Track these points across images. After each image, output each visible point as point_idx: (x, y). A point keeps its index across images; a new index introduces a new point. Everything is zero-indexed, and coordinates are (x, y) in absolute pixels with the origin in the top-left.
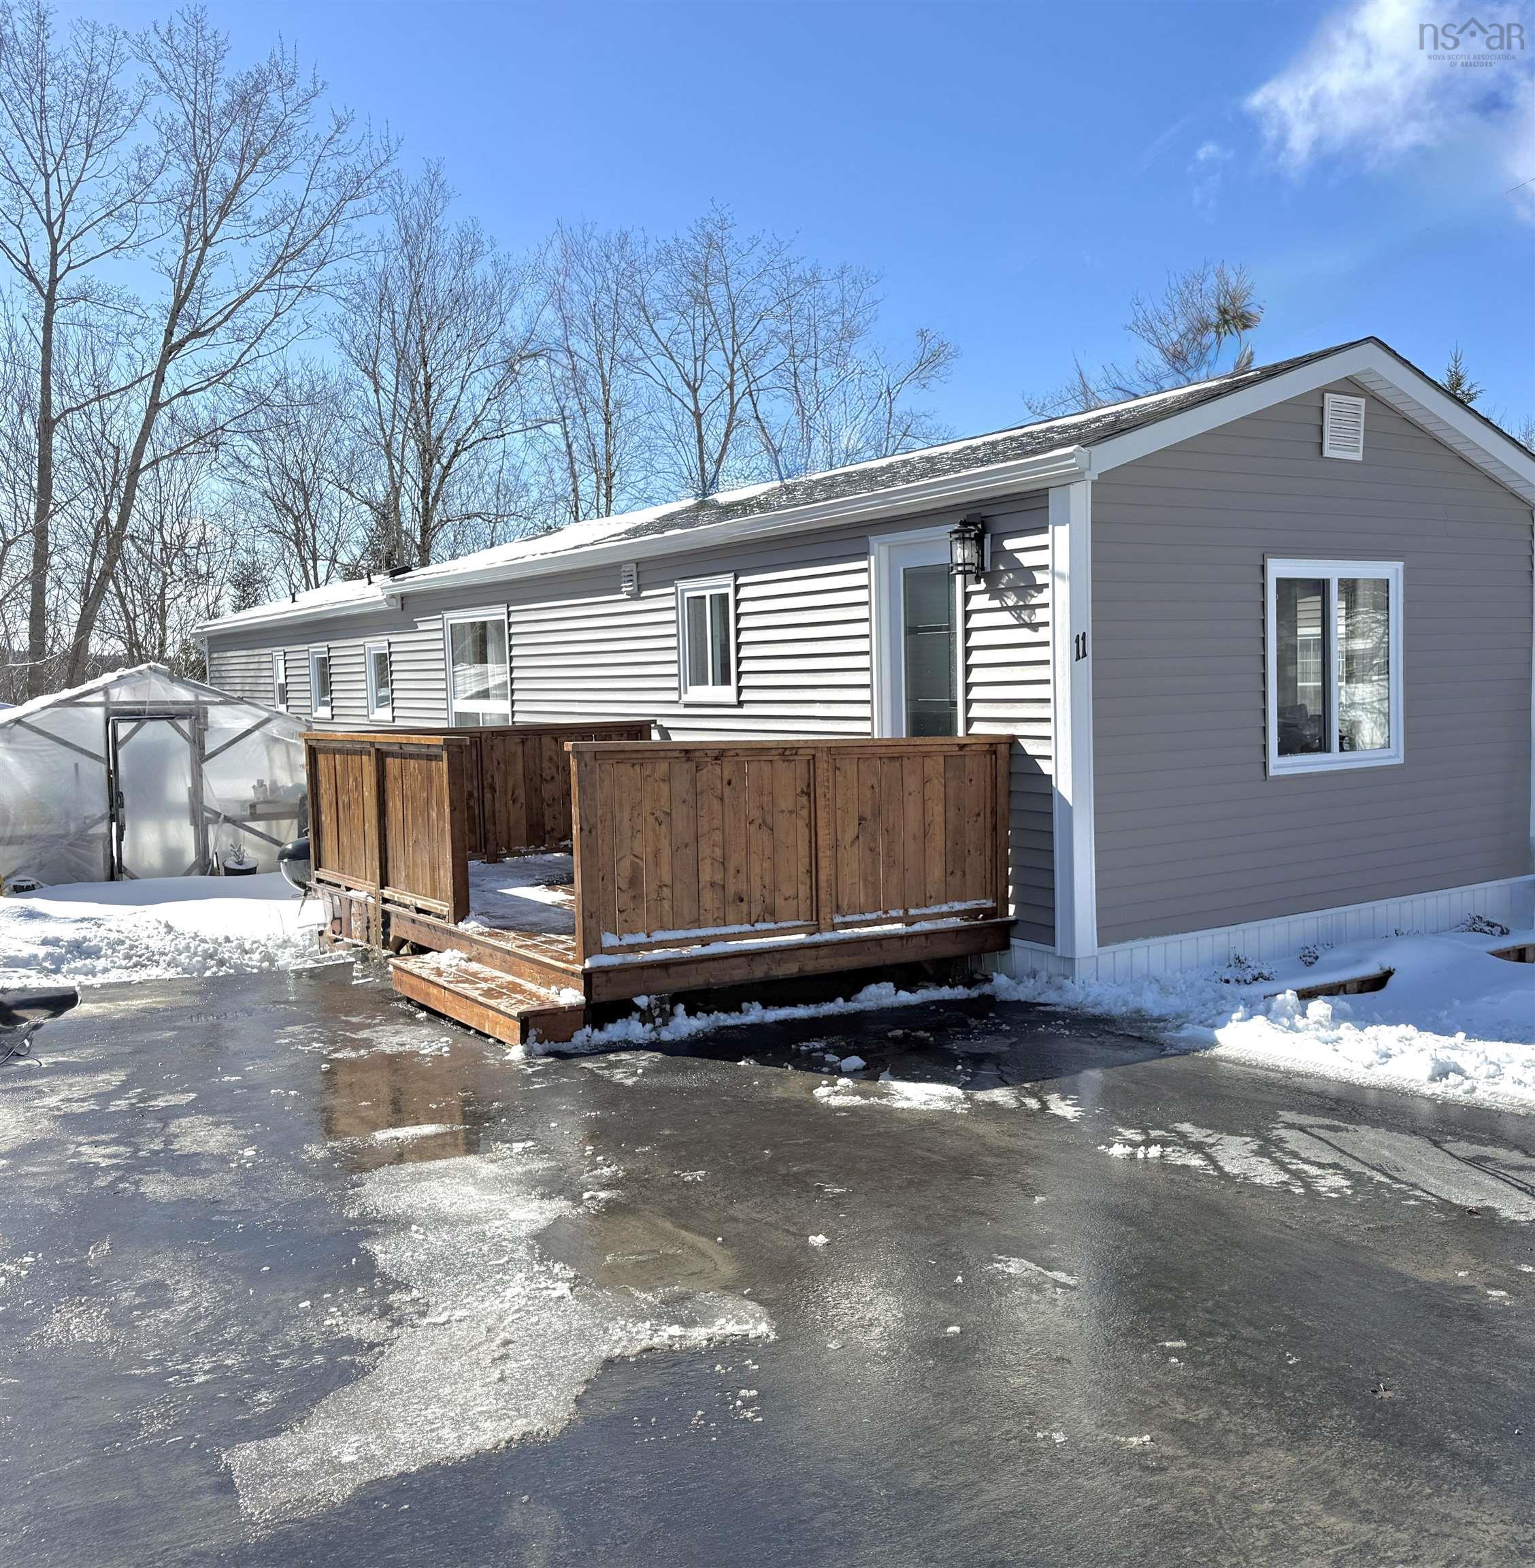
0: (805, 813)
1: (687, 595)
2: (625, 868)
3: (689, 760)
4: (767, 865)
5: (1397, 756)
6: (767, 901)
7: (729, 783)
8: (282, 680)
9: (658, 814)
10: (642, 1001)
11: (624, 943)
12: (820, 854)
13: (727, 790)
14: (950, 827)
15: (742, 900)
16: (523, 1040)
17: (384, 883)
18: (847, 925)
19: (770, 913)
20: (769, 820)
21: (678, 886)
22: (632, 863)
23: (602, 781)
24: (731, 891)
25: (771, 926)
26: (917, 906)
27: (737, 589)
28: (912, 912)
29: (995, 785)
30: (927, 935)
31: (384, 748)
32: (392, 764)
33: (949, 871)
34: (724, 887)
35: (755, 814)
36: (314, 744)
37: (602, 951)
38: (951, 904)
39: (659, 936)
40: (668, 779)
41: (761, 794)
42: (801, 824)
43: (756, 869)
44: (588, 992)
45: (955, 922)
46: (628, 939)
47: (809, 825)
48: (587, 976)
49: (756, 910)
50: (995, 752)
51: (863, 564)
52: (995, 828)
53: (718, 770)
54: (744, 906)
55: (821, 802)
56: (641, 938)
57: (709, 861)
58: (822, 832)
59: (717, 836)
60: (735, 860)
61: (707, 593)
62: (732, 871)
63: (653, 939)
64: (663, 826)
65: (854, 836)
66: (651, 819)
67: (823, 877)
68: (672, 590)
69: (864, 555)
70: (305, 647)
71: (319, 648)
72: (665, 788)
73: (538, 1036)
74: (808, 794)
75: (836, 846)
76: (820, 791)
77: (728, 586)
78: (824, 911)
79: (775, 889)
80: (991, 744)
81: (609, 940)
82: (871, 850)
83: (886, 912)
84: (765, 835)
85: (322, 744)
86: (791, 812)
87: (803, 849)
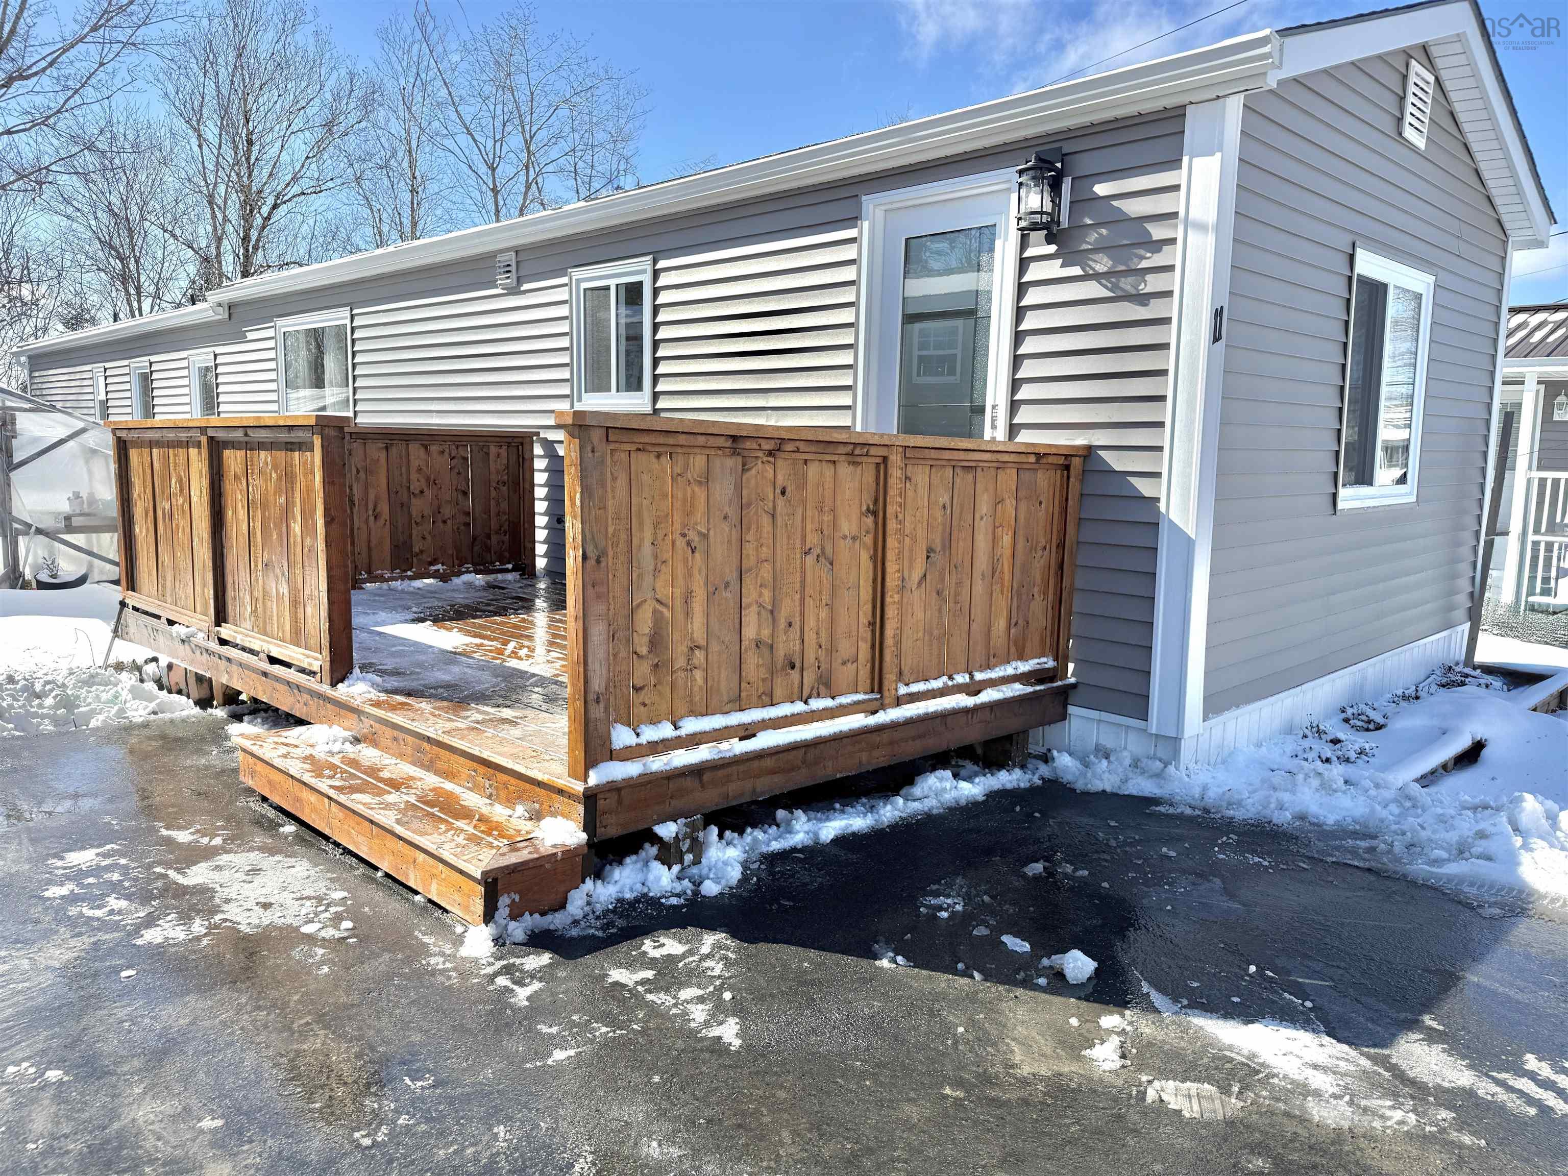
0: (869, 540)
1: (585, 285)
2: (644, 623)
3: (735, 452)
4: (823, 614)
5: (1411, 494)
6: (823, 667)
7: (783, 493)
8: (102, 397)
9: (692, 535)
10: (667, 830)
11: (643, 740)
12: (888, 600)
13: (781, 502)
14: (1018, 563)
15: (793, 667)
16: (488, 916)
17: (221, 617)
18: (913, 698)
19: (826, 687)
20: (829, 550)
21: (715, 647)
22: (655, 611)
23: (614, 479)
24: (781, 652)
25: (828, 703)
26: (982, 669)
27: (656, 274)
28: (979, 676)
29: (1064, 511)
30: (992, 706)
31: (221, 435)
32: (233, 459)
33: (1013, 621)
34: (772, 647)
35: (813, 539)
36: (123, 434)
37: (612, 755)
38: (1014, 664)
39: (691, 726)
40: (706, 480)
41: (821, 511)
42: (865, 557)
43: (811, 622)
44: (589, 826)
45: (1017, 689)
46: (650, 734)
47: (874, 558)
48: (590, 799)
49: (809, 678)
50: (1067, 468)
51: (851, 233)
52: (1061, 566)
53: (769, 469)
54: (795, 675)
55: (892, 525)
56: (666, 731)
57: (755, 608)
58: (891, 567)
59: (766, 572)
60: (788, 607)
61: (612, 283)
62: (782, 624)
63: (683, 732)
64: (697, 555)
65: (921, 575)
66: (681, 543)
67: (889, 632)
68: (565, 280)
69: (852, 220)
70: (124, 363)
71: (139, 363)
72: (701, 494)
73: (513, 905)
74: (875, 514)
75: (902, 589)
76: (891, 510)
77: (643, 272)
78: (890, 677)
79: (832, 650)
80: (1066, 456)
81: (622, 737)
82: (938, 593)
83: (951, 678)
84: (823, 572)
85: (135, 435)
86: (854, 538)
87: (866, 593)
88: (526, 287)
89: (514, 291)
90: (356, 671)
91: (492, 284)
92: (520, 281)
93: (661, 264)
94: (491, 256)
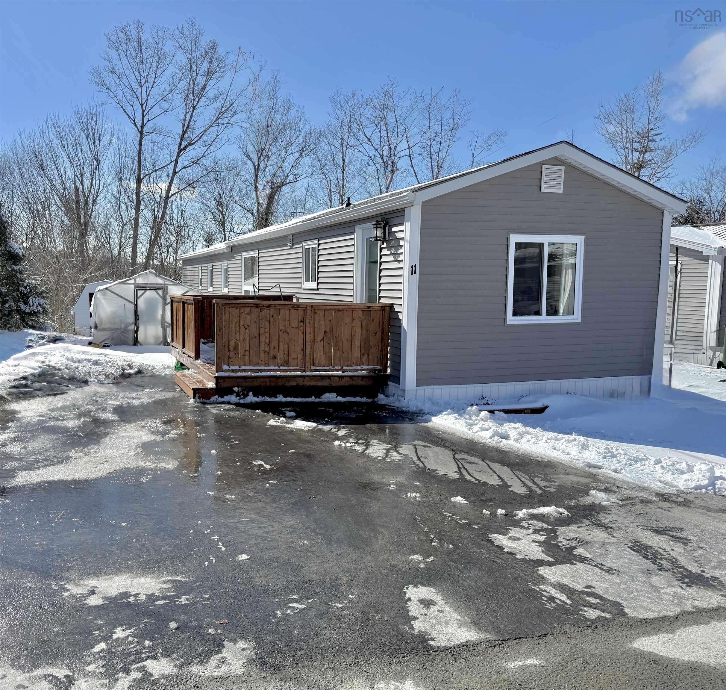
0: (302, 328)
1: (306, 247)
2: (232, 343)
3: (257, 307)
4: (286, 346)
5: (577, 319)
6: (286, 359)
7: (273, 316)
8: (201, 277)
9: (245, 326)
10: (236, 389)
11: (230, 369)
12: (307, 344)
13: (272, 319)
14: (363, 337)
15: (275, 358)
16: (194, 398)
17: (184, 347)
18: (316, 370)
19: (287, 363)
20: (287, 330)
21: (252, 351)
22: (235, 342)
23: (225, 313)
24: (272, 354)
25: (286, 368)
26: (347, 366)
27: (319, 245)
28: (344, 368)
29: (383, 322)
30: (351, 377)
31: (185, 301)
33: (362, 354)
34: (269, 353)
35: (282, 327)
36: (173, 299)
37: (223, 371)
38: (362, 366)
39: (243, 368)
40: (249, 314)
41: (285, 321)
42: (300, 333)
43: (281, 347)
44: (217, 384)
45: (365, 373)
46: (232, 368)
47: (303, 333)
48: (217, 378)
49: (281, 362)
50: (384, 310)
51: (352, 236)
52: (382, 339)
53: (268, 311)
54: (276, 360)
55: (308, 325)
56: (237, 368)
57: (263, 343)
58: (308, 336)
59: (267, 335)
60: (274, 343)
61: (311, 247)
62: (272, 347)
63: (241, 369)
64: (247, 330)
65: (321, 338)
66: (242, 327)
67: (307, 352)
68: (301, 245)
69: (352, 233)
70: (206, 265)
71: (210, 266)
72: (248, 317)
73: (199, 396)
74: (303, 322)
75: (313, 341)
76: (308, 321)
77: (316, 244)
78: (308, 364)
79: (289, 355)
80: (382, 307)
81: (225, 367)
82: (328, 344)
83: (334, 367)
84: (286, 335)
86: (296, 328)
87: (301, 342)
88: (294, 247)
89: (292, 248)
90: (201, 358)
91: (286, 245)
92: (293, 245)
93: (320, 242)
94: (286, 236)
